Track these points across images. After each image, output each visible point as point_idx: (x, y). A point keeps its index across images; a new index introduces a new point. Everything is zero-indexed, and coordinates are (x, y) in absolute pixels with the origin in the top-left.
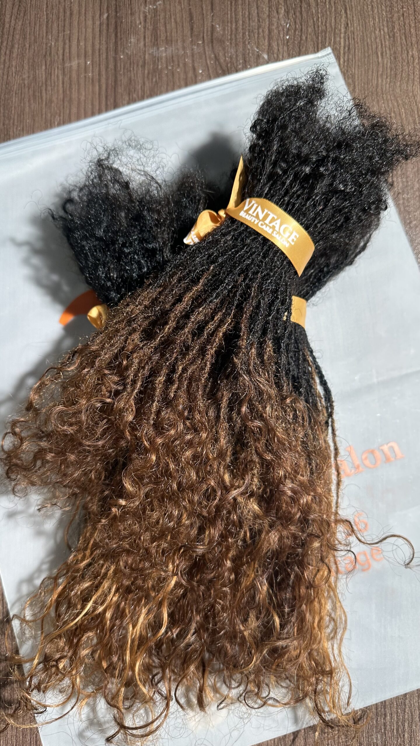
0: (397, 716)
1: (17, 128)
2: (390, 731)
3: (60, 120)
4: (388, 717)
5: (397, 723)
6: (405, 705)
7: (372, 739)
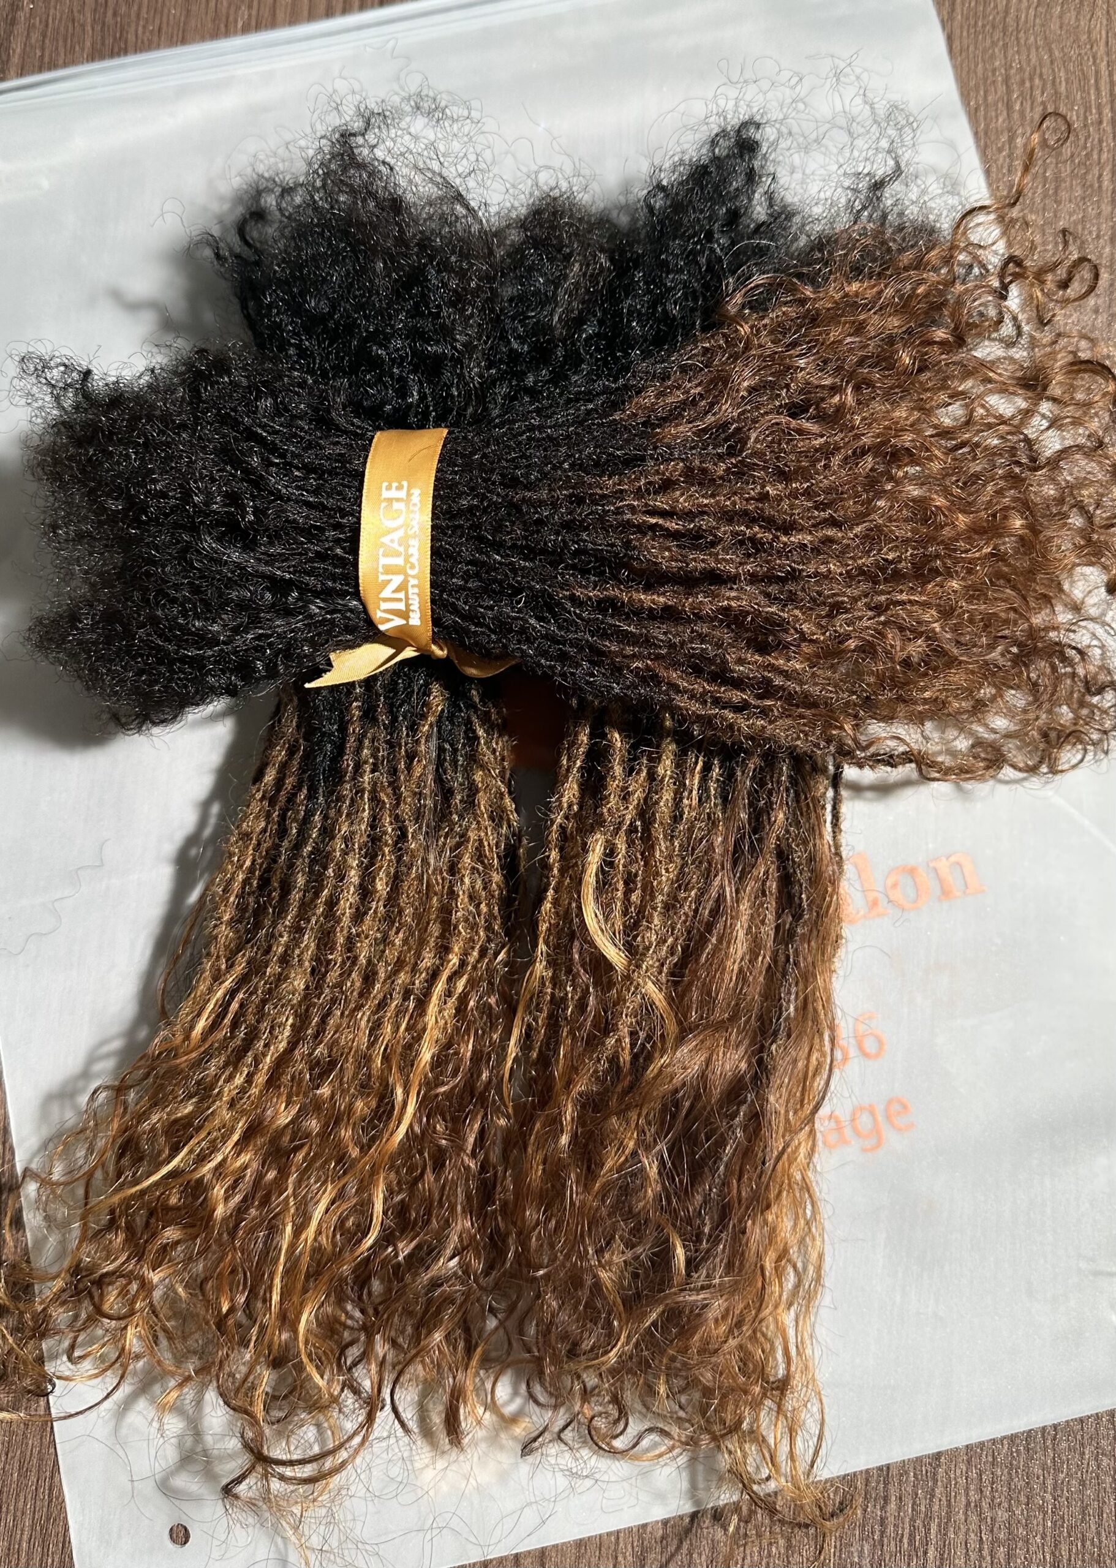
0: (914, 1503)
1: (144, 27)
2: (895, 1539)
3: (250, 16)
4: (893, 1506)
5: (913, 1520)
6: (935, 1481)
7: (851, 1553)
